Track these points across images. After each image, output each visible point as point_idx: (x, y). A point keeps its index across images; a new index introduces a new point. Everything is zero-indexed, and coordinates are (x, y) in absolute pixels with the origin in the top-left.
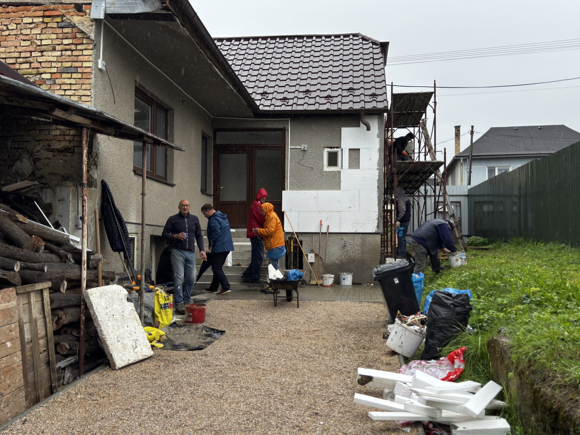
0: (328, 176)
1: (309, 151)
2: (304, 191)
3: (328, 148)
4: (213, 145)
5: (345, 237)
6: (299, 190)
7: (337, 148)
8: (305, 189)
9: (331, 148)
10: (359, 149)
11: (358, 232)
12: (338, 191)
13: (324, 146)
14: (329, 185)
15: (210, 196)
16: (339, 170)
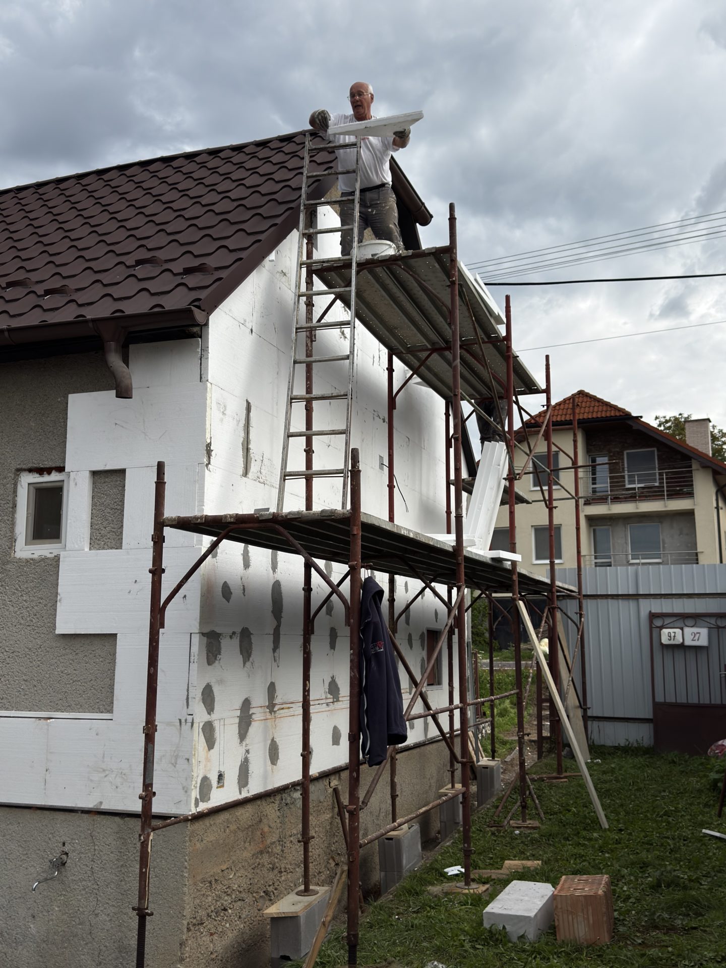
0: (22, 578)
3: (30, 470)
5: (63, 828)
7: (58, 470)
9: (41, 471)
10: (122, 472)
11: (105, 807)
13: (15, 465)
14: (26, 614)
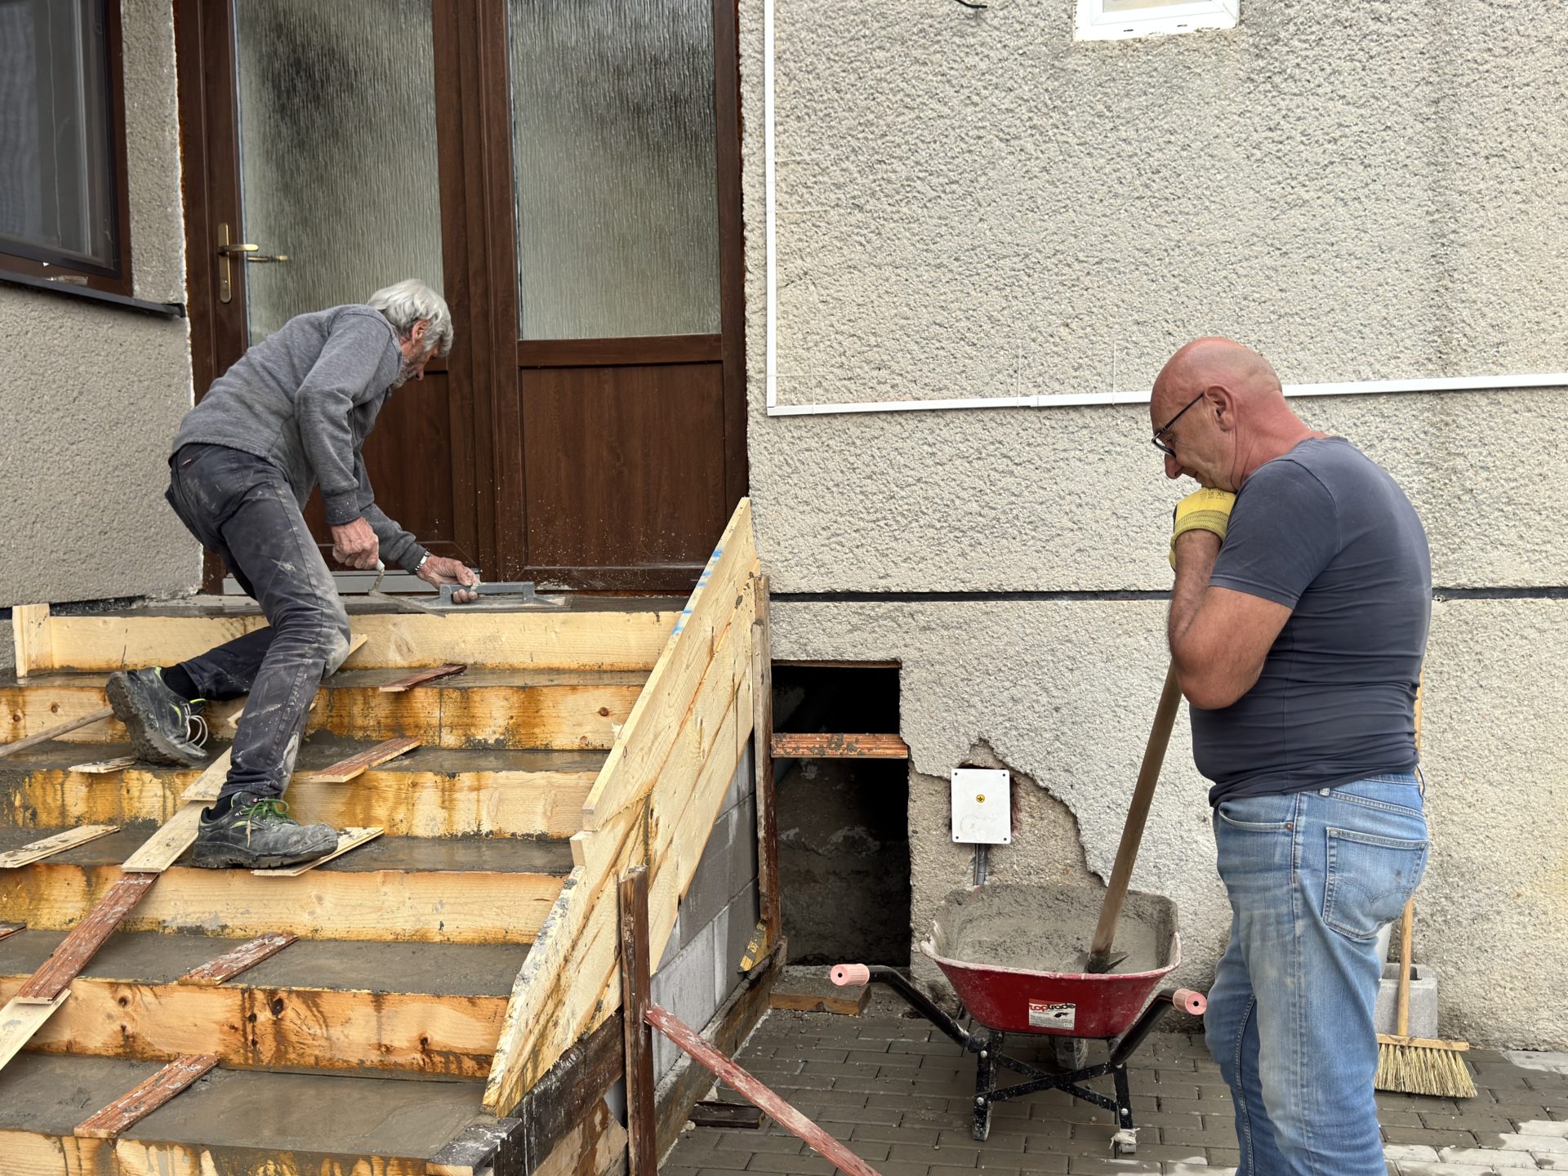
15: (162, 315)
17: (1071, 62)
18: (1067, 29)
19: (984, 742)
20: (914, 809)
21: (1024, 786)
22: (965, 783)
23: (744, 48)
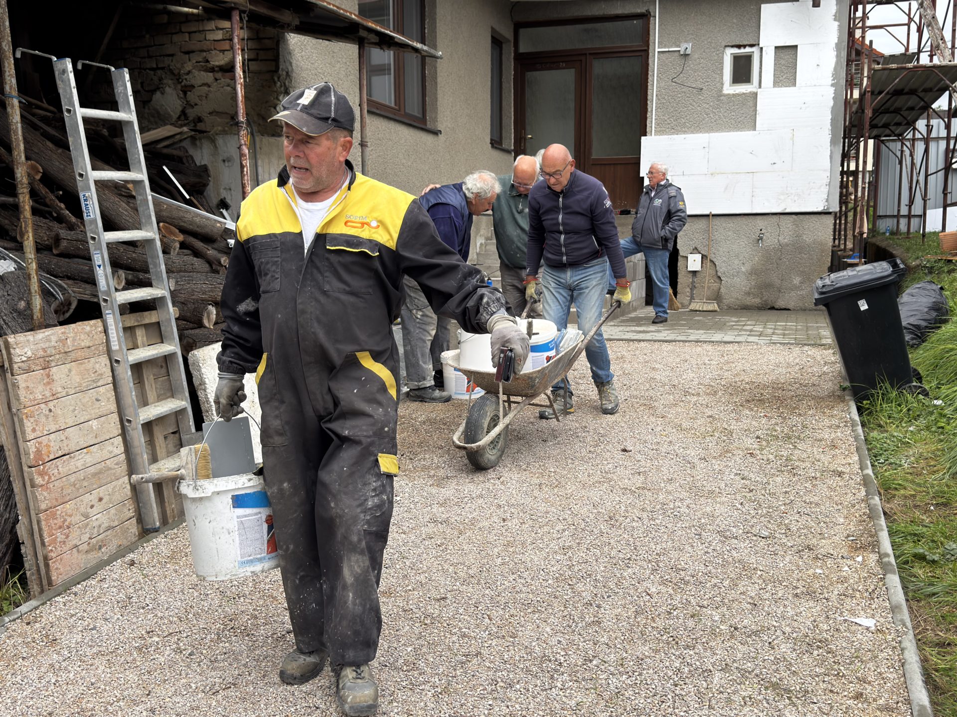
0: (731, 104)
1: (696, 56)
2: (684, 136)
3: (732, 46)
4: (513, 54)
5: (760, 222)
6: (673, 134)
7: (752, 46)
8: (685, 132)
9: (739, 47)
10: (796, 47)
11: (788, 211)
12: (752, 132)
13: (724, 44)
14: (733, 122)
15: (507, 150)
16: (755, 90)
17: (722, 98)
18: (721, 91)
19: (696, 248)
20: (679, 264)
21: (704, 257)
22: (691, 257)
23: (649, 93)
